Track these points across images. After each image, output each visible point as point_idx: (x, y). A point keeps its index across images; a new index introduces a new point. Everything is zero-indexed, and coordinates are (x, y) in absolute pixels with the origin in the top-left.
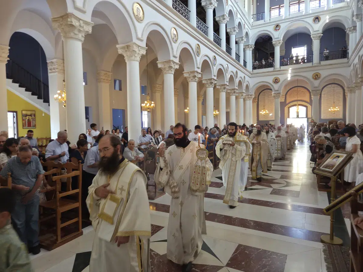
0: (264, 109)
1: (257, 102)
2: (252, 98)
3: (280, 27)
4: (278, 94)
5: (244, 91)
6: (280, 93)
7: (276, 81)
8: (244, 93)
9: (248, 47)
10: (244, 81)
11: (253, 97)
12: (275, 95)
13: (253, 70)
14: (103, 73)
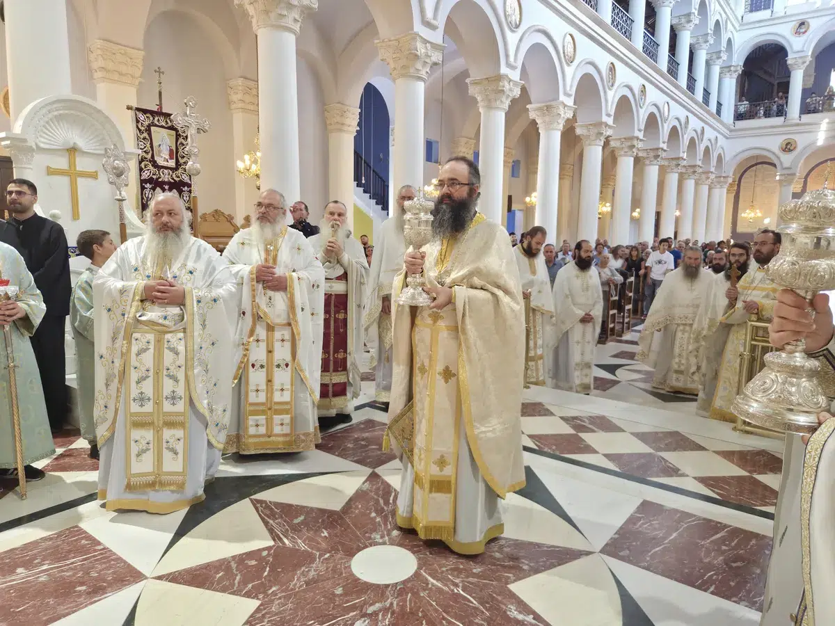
0: (752, 207)
1: (735, 192)
2: (728, 184)
3: (808, 28)
4: (789, 177)
5: (713, 169)
6: (794, 174)
7: (788, 147)
8: (712, 172)
9: (727, 70)
10: (714, 148)
11: (730, 180)
12: (783, 178)
13: (736, 122)
14: (463, 140)
